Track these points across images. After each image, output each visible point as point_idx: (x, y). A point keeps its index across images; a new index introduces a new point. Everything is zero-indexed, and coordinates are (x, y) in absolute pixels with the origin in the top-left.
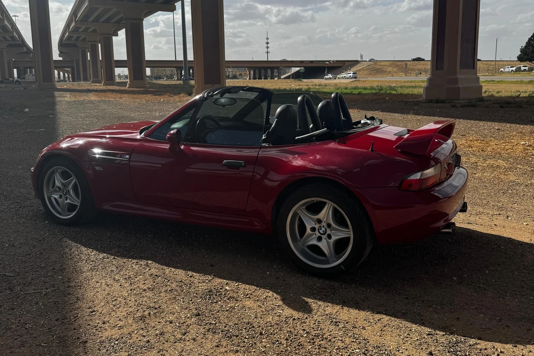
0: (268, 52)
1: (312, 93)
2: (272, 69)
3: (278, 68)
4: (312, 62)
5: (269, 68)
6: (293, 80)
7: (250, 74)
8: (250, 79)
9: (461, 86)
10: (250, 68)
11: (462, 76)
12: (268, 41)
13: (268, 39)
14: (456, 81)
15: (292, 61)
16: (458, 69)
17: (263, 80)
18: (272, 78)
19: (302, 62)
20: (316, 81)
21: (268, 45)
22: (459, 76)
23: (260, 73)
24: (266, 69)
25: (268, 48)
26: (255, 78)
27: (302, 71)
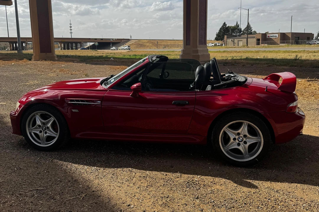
0: (71, 33)
1: (112, 58)
2: (76, 43)
3: (80, 43)
4: (102, 39)
5: (74, 42)
6: (91, 50)
7: (61, 46)
8: (61, 49)
9: (200, 54)
10: (61, 42)
11: (200, 48)
12: (71, 26)
13: (71, 24)
14: (197, 51)
15: (90, 39)
16: (198, 45)
17: (70, 50)
18: (76, 49)
19: (96, 39)
20: (106, 51)
21: (71, 28)
22: (199, 49)
23: (68, 46)
24: (72, 43)
25: (71, 30)
26: (64, 49)
27: (97, 45)
